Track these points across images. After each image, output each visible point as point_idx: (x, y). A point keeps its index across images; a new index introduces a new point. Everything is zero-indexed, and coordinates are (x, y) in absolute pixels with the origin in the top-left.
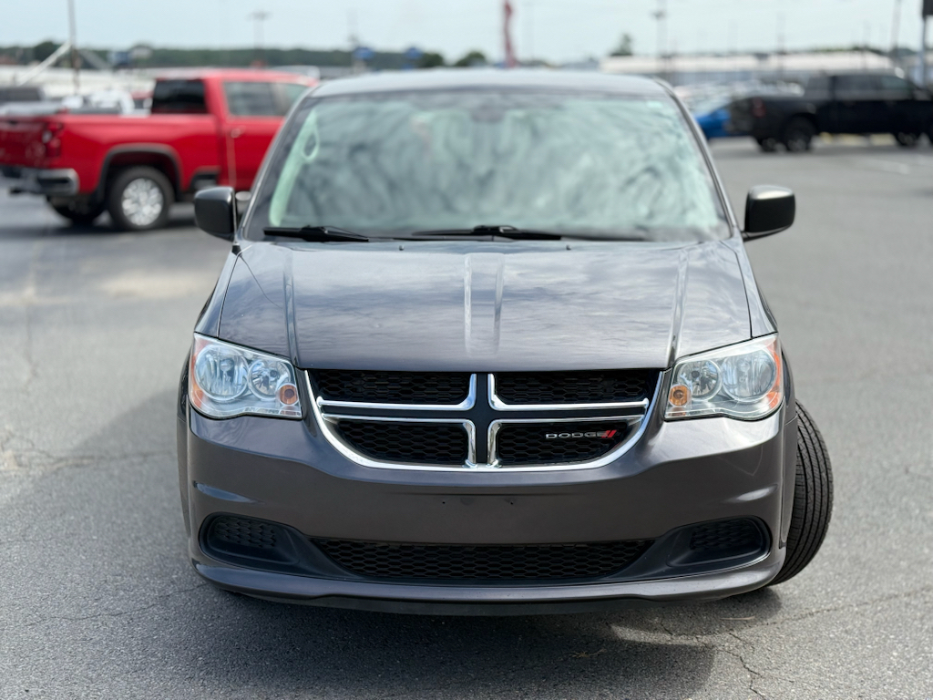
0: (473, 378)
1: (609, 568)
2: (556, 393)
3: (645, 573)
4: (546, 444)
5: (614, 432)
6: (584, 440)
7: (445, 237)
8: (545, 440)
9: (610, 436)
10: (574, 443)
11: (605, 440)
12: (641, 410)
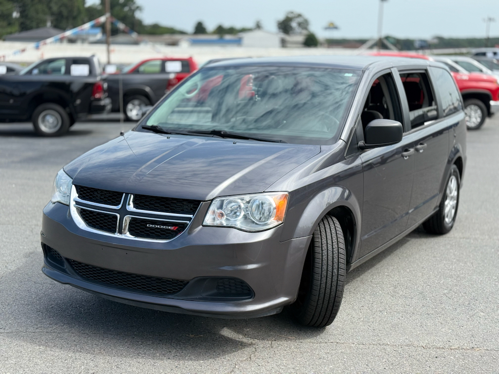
0: (124, 194)
1: (172, 292)
2: (166, 207)
3: (188, 297)
4: (147, 229)
5: (177, 227)
6: (162, 230)
7: (195, 134)
8: (147, 227)
9: (175, 229)
10: (159, 230)
11: (172, 231)
12: (190, 219)
